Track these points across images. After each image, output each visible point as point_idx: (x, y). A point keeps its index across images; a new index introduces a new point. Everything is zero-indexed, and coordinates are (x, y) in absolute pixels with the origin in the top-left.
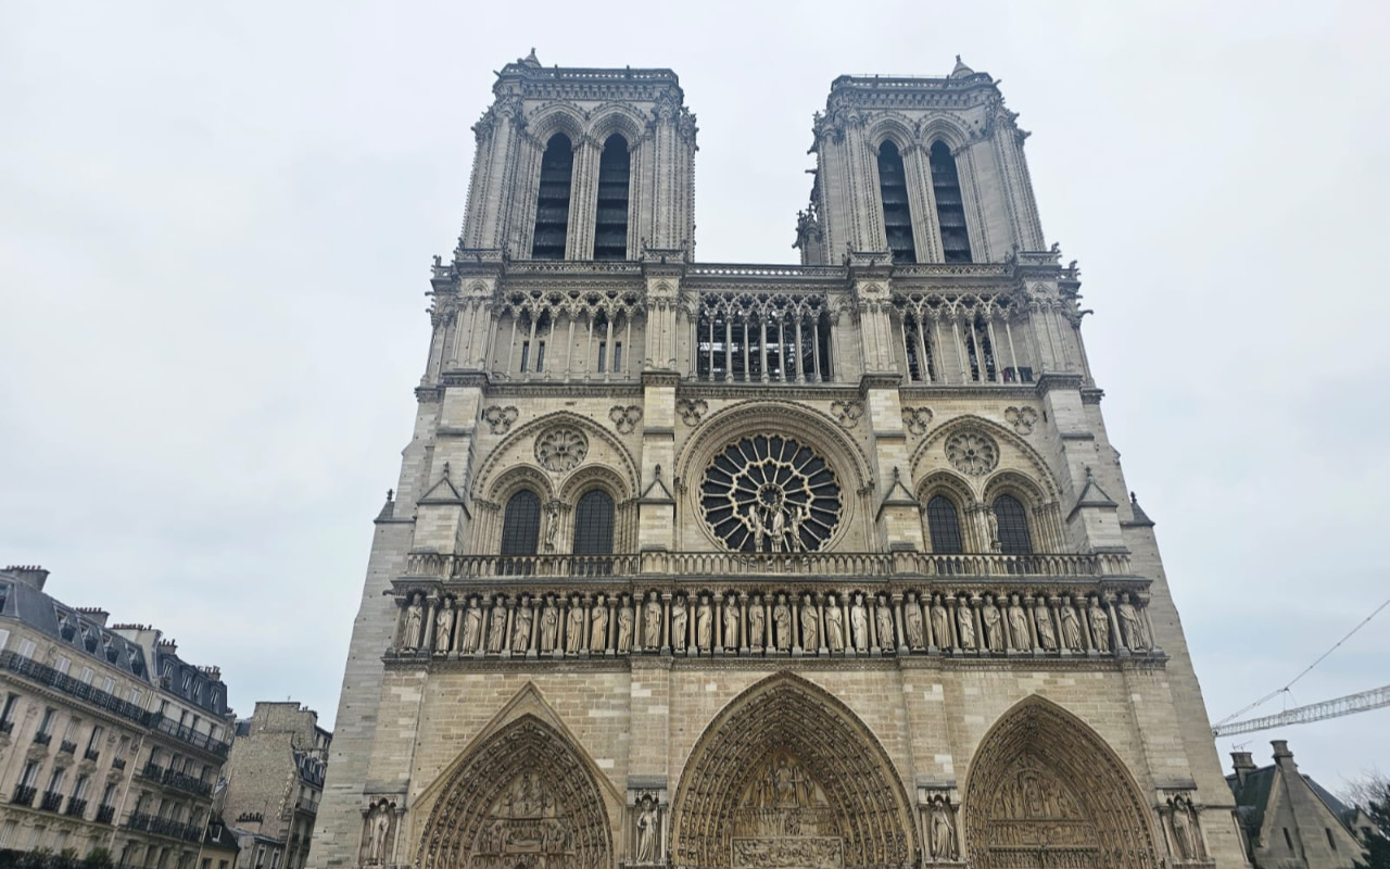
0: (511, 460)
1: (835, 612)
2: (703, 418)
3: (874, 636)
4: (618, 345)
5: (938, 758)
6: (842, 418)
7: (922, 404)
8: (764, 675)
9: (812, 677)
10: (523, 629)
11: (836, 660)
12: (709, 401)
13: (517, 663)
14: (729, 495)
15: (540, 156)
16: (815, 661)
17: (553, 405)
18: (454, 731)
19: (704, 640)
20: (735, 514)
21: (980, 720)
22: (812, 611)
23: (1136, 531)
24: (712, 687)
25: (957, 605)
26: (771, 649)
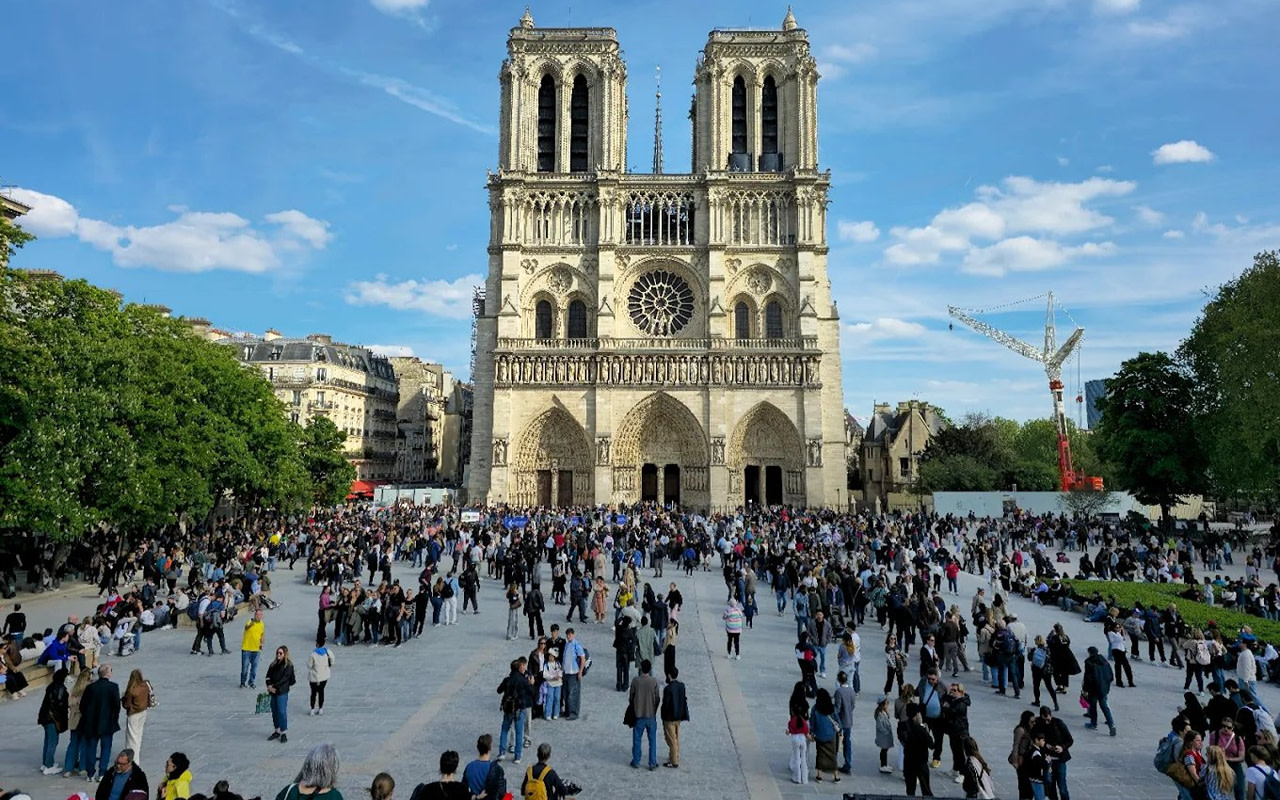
0: (536, 288)
1: (684, 366)
2: (629, 265)
3: (699, 376)
4: (585, 221)
5: (720, 426)
6: (696, 265)
7: (736, 257)
8: (651, 392)
9: (670, 393)
10: (550, 372)
11: (683, 387)
12: (631, 256)
13: (550, 387)
14: (641, 303)
15: (537, 92)
16: (673, 387)
17: (556, 259)
18: (524, 414)
19: (627, 377)
20: (643, 312)
21: (740, 410)
22: (673, 365)
23: (831, 322)
24: (630, 397)
25: (737, 362)
26: (655, 382)
